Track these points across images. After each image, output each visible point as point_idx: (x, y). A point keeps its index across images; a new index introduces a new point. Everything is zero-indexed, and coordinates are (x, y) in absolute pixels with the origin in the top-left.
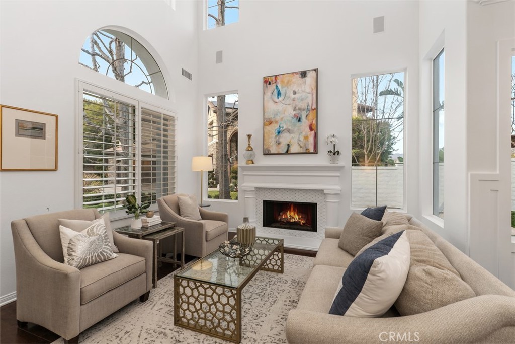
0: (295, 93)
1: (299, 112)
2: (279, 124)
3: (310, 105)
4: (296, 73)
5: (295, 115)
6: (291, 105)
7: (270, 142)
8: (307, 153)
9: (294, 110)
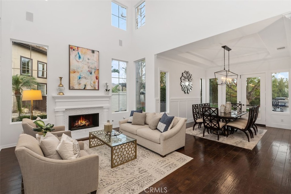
0: (89, 59)
1: (91, 69)
2: (80, 73)
3: (96, 67)
4: (89, 50)
5: (89, 71)
6: (87, 65)
7: (74, 83)
8: (95, 90)
9: (89, 68)
